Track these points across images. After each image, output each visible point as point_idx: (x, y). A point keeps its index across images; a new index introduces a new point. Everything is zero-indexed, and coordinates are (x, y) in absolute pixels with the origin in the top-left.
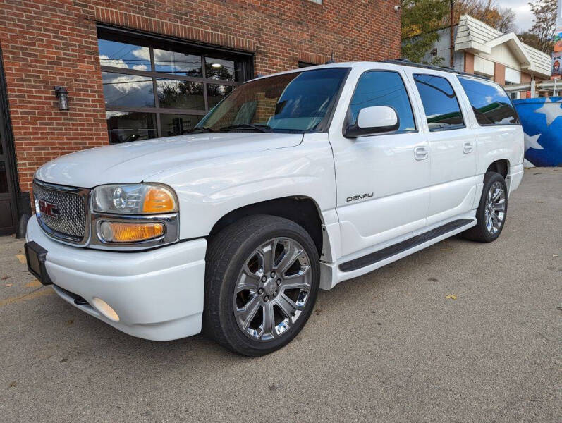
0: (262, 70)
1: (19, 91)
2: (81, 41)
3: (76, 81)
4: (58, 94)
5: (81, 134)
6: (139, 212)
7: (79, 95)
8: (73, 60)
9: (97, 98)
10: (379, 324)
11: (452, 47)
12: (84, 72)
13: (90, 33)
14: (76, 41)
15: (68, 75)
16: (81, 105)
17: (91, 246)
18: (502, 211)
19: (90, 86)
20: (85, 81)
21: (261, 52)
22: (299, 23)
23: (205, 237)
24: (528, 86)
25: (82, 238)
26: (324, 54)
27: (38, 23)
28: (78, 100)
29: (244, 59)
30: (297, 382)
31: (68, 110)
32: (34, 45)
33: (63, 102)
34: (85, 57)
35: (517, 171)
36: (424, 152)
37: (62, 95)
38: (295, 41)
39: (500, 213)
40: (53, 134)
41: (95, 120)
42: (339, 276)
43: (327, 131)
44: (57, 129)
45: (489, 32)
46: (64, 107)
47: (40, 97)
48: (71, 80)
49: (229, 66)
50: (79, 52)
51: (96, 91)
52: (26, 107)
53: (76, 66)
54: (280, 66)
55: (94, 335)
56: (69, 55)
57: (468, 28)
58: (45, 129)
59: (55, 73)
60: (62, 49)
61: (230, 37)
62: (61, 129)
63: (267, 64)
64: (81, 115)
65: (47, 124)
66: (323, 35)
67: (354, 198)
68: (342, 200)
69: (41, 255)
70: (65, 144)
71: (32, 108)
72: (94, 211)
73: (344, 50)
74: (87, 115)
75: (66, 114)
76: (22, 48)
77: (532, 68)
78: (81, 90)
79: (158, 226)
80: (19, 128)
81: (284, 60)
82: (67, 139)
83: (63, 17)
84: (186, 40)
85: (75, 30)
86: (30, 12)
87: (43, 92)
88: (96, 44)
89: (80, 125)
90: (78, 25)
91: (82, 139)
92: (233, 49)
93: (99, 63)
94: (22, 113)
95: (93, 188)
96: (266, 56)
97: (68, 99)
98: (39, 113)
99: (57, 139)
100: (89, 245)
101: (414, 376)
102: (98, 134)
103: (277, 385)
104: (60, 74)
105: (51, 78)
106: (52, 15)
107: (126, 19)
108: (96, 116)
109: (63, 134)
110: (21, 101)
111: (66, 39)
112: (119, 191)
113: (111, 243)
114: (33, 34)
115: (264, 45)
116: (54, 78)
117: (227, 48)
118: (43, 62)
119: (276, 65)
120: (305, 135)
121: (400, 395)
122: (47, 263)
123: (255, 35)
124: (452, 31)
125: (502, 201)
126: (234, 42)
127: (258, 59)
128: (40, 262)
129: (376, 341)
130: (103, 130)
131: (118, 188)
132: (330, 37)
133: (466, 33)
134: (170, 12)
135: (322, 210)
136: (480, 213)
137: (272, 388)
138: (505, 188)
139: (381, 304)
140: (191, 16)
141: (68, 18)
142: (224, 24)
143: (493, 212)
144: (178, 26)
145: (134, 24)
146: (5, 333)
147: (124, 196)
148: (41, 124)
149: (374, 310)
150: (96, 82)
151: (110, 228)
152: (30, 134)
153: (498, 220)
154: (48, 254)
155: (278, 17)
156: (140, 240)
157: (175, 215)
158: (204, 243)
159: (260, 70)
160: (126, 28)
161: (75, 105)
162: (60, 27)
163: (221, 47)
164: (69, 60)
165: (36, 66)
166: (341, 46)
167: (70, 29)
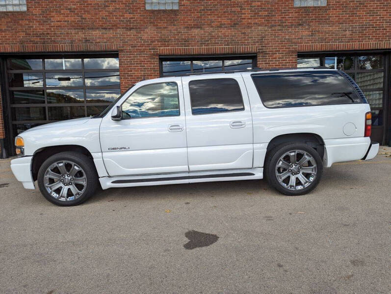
2: (151, 66)
13: (155, 61)
14: (149, 66)
21: (263, 52)
22: (300, 25)
27: (134, 62)
32: (132, 71)
38: (295, 39)
50: (150, 71)
61: (238, 47)
63: (267, 59)
76: (127, 73)
81: (283, 53)
83: (144, 57)
85: (149, 61)
86: (131, 57)
90: (150, 59)
96: (267, 54)
106: (140, 56)
111: (144, 66)
114: (131, 66)
115: (266, 47)
123: (257, 42)
132: (334, 28)
134: (198, 42)
140: (211, 41)
141: (147, 57)
142: (233, 40)
155: (279, 25)
159: (260, 64)
162: (143, 61)
165: (132, 81)
166: (348, 33)
167: (147, 61)
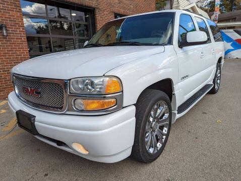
3: (10, 20)
4: (1, 27)
5: (14, 48)
6: (103, 93)
7: (12, 28)
8: (8, 10)
9: (21, 30)
12: (14, 16)
15: (5, 18)
16: (13, 33)
17: (68, 113)
18: (219, 79)
19: (17, 24)
20: (15, 21)
21: (98, 8)
23: (134, 105)
25: (61, 108)
28: (11, 31)
29: (90, 11)
31: (7, 36)
33: (4, 32)
34: (14, 8)
35: (223, 61)
36: (203, 54)
37: (4, 28)
38: (113, 3)
39: (218, 81)
41: (21, 41)
43: (172, 44)
45: (185, 2)
46: (5, 34)
48: (7, 20)
49: (82, 14)
51: (21, 26)
53: (9, 13)
54: (107, 15)
56: (5, 7)
57: (178, 1)
62: (4, 46)
63: (101, 14)
64: (14, 39)
67: (183, 78)
69: (32, 119)
70: (6, 53)
72: (70, 93)
73: (133, 8)
74: (17, 39)
75: (6, 38)
78: (13, 26)
79: (113, 100)
81: (108, 12)
82: (8, 51)
89: (14, 43)
91: (15, 51)
92: (86, 6)
96: (101, 10)
97: (7, 30)
99: (2, 51)
100: (66, 112)
102: (23, 48)
108: (22, 39)
109: (5, 48)
112: (88, 81)
113: (82, 111)
115: (99, 5)
117: (82, 5)
120: (165, 46)
122: (36, 123)
124: (171, 2)
126: (86, 3)
127: (97, 11)
128: (31, 123)
133: (177, 3)
135: (174, 85)
137: (169, 180)
143: (216, 80)
150: (20, 22)
151: (82, 102)
154: (36, 119)
156: (103, 109)
157: (120, 93)
158: (134, 108)
159: (98, 17)
161: (11, 33)
163: (80, 5)
164: (5, 10)
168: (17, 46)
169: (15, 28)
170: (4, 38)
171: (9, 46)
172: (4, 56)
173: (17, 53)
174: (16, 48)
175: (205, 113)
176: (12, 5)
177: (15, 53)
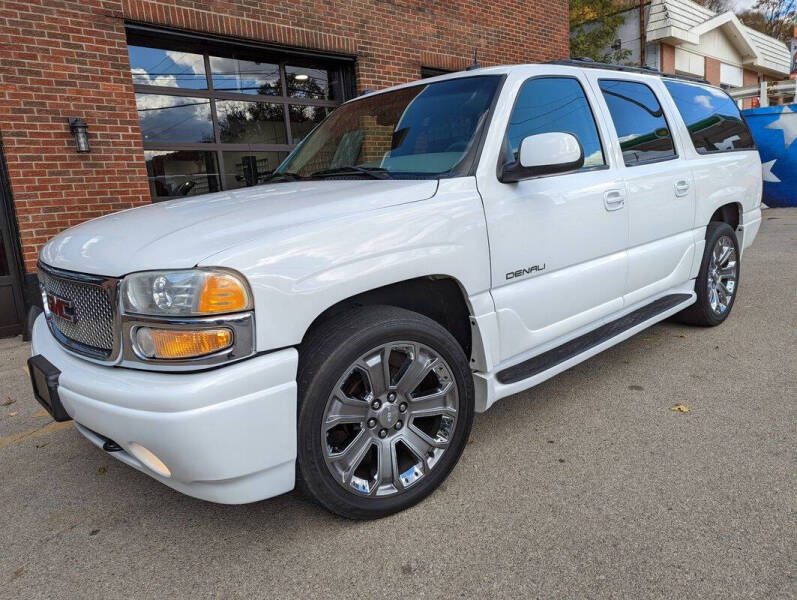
0: (368, 82)
1: (16, 126)
2: (103, 50)
3: (99, 108)
4: (73, 129)
5: (110, 186)
6: (193, 313)
7: (104, 129)
8: (94, 78)
9: (130, 132)
10: (561, 461)
11: (643, 37)
12: (110, 95)
13: (115, 37)
14: (97, 49)
15: (86, 100)
16: (107, 144)
17: (125, 364)
18: (732, 279)
19: (118, 116)
20: (112, 108)
21: (367, 55)
22: (419, 9)
23: (295, 346)
24: (756, 90)
25: (110, 351)
26: (457, 54)
27: (39, 26)
28: (102, 136)
29: (341, 67)
30: (443, 559)
31: (88, 152)
32: (34, 57)
33: (82, 140)
34: (111, 73)
35: (752, 218)
36: (618, 199)
37: (80, 130)
38: (416, 37)
39: (729, 282)
40: (70, 187)
41: (129, 165)
42: (497, 391)
43: (473, 173)
44: (73, 180)
45: (695, 12)
46: (83, 147)
47: (49, 135)
48: (92, 107)
49: (321, 77)
50: (102, 65)
51: (129, 123)
52: (29, 150)
53: (97, 87)
54: (395, 74)
55: (138, 490)
56: (86, 71)
57: (665, 9)
58: (57, 181)
59: (68, 99)
60: (76, 62)
61: (321, 35)
62: (81, 180)
63: (375, 72)
64: (109, 158)
65: (59, 173)
66: (455, 26)
67: (517, 274)
68: (499, 277)
69: (51, 378)
70: (87, 201)
71: (37, 150)
72: (126, 312)
73: (487, 47)
74: (117, 158)
75: (87, 158)
76: (18, 64)
77: (760, 62)
78: (106, 122)
80: (19, 181)
81: (399, 64)
82: (90, 193)
83: (75, 16)
84: (257, 41)
85: (93, 33)
86: (26, 9)
87: (52, 127)
88: (126, 53)
89: (108, 172)
90: (97, 26)
91: (112, 193)
92: (326, 52)
93: (131, 81)
94: (23, 158)
95: (123, 277)
96: (375, 61)
97: (88, 136)
98: (47, 159)
99: (76, 194)
100: (121, 362)
101: (622, 545)
102: (135, 186)
103: (413, 565)
104: (75, 99)
105: (61, 106)
106: (59, 12)
107: (167, 14)
108: (131, 158)
109: (84, 187)
110: (20, 142)
111: (81, 47)
112: (161, 282)
113: (153, 360)
114: (32, 41)
115: (370, 44)
116: (68, 106)
117: (318, 51)
118: (49, 83)
119: (389, 73)
120: (441, 181)
121: (603, 577)
122: (60, 389)
123: (356, 30)
124: (642, 14)
125: (732, 264)
126: (326, 42)
127: (362, 66)
128: (50, 388)
129: (560, 487)
130: (142, 179)
131: (160, 276)
132: (465, 29)
133: (662, 15)
134: (231, 1)
135: (469, 293)
136: (701, 284)
137: (407, 570)
138: (735, 245)
139: (562, 427)
140: (261, 6)
141: (83, 17)
142: (310, 16)
143: (719, 281)
144: (243, 21)
145: (179, 21)
146: (7, 490)
147: (169, 288)
148: (51, 174)
149: (552, 438)
150: (128, 109)
151: (150, 338)
152: (36, 189)
153: (727, 293)
154: (61, 377)
155: (389, 2)
156: (197, 355)
157: (247, 315)
158: (294, 355)
159: (365, 82)
160: (167, 27)
161: (99, 143)
162: (72, 30)
163: (308, 50)
164: (87, 78)
165: (39, 90)
166: (483, 42)
167: (87, 32)
168: (118, 179)
169: (112, 129)
170: (81, 158)
171: (95, 179)
172: (80, 208)
173: (117, 199)
174: (115, 186)
175: (639, 388)
176: (106, 65)
177: (110, 200)
